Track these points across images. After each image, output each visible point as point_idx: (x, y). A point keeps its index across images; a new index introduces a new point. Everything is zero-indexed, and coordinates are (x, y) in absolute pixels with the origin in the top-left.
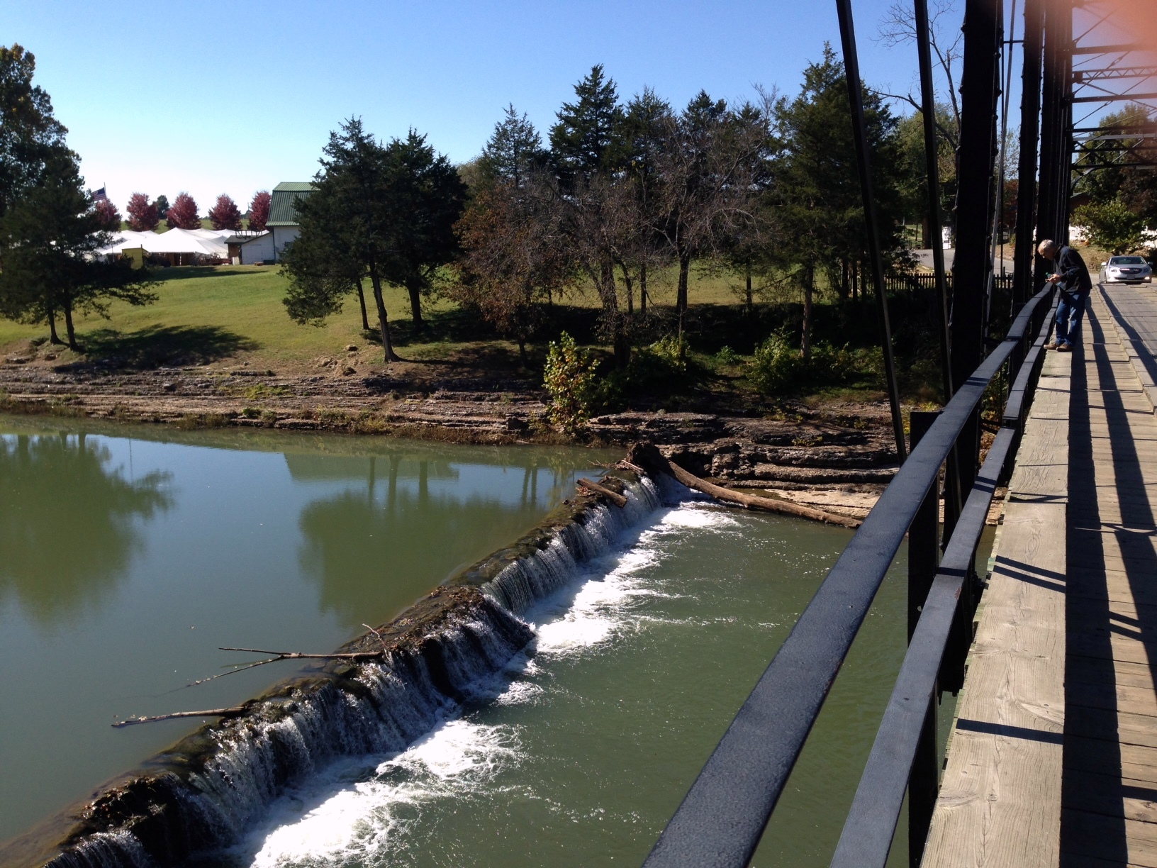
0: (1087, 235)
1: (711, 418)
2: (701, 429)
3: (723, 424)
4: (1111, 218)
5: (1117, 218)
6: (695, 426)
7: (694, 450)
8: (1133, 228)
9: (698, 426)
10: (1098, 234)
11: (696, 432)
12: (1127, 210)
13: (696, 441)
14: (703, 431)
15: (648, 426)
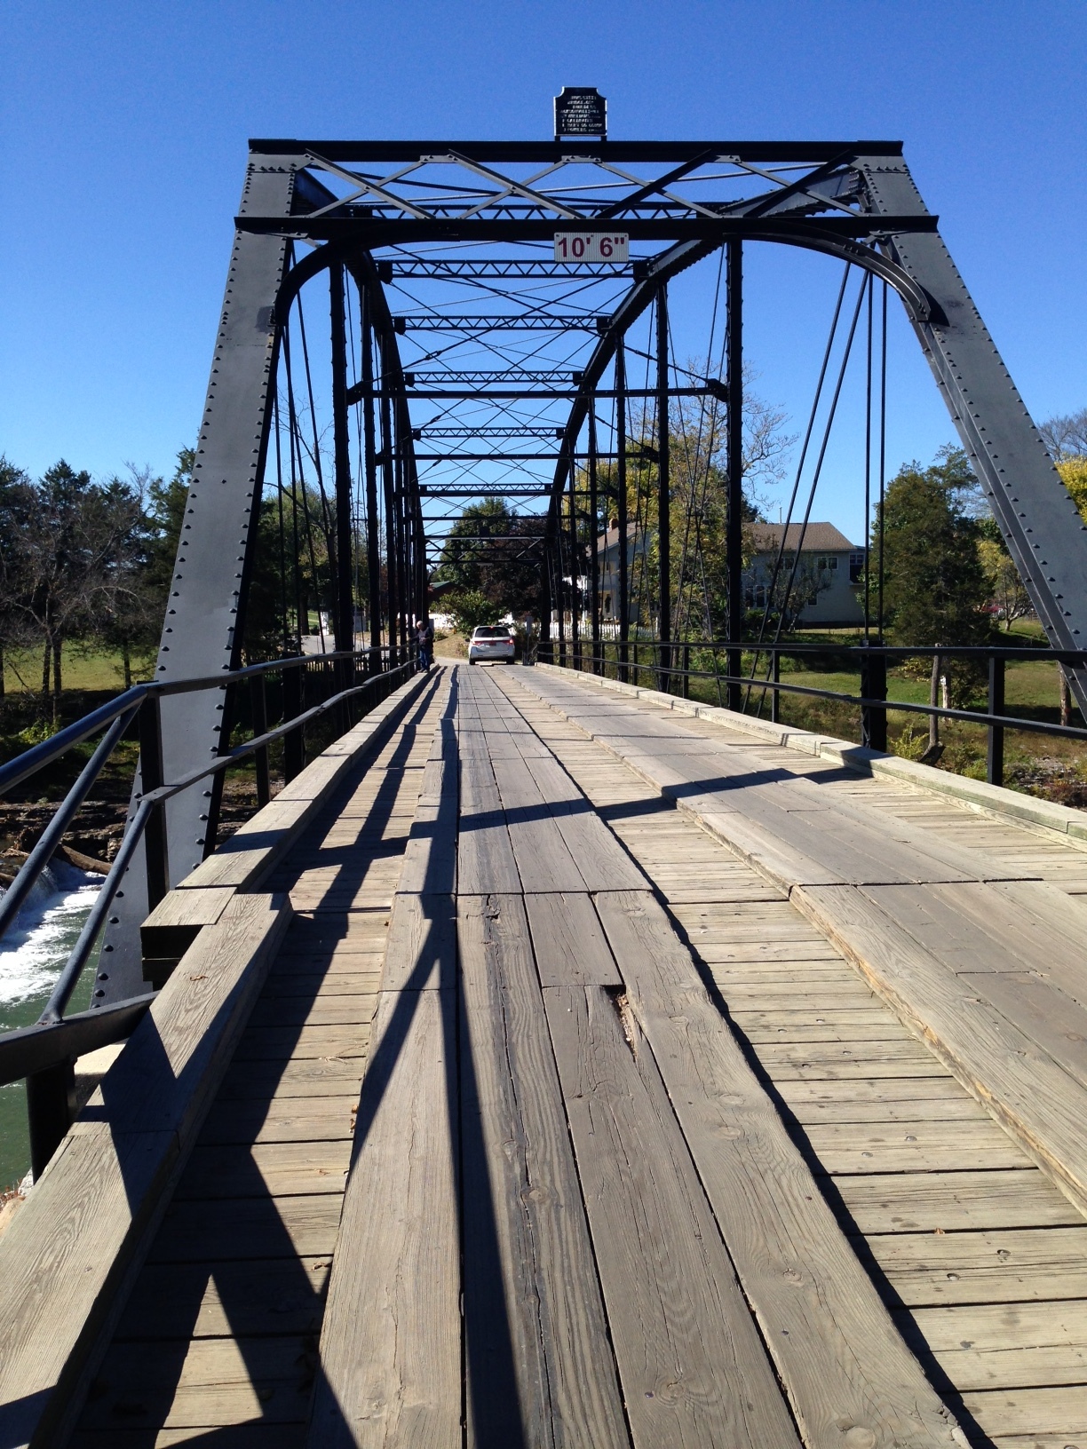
0: (452, 622)
1: (100, 803)
2: (90, 816)
3: (114, 810)
4: (472, 607)
5: (478, 607)
6: (84, 813)
7: (86, 836)
8: (491, 616)
9: (87, 813)
10: (462, 622)
11: (86, 819)
12: (485, 600)
13: (87, 828)
14: (93, 818)
15: (28, 816)
